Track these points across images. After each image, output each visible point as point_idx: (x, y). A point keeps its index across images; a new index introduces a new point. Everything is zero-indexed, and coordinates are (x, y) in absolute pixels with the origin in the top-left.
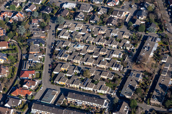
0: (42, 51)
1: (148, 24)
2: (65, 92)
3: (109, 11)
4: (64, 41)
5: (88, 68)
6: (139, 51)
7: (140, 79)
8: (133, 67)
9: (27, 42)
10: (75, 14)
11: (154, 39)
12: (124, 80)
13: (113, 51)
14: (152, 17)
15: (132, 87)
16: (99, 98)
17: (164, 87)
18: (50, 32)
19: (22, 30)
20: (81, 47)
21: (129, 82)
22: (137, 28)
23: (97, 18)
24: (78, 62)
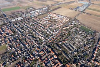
0: (71, 37)
1: (92, 41)
2: (70, 45)
3: (87, 36)
4: (75, 37)
5: (76, 43)
6: (87, 45)
7: (83, 50)
8: (84, 47)
9: (70, 35)
10: (80, 34)
11: (91, 44)
12: (80, 48)
13: (82, 43)
14: (94, 41)
15: (80, 50)
16: (74, 49)
17: (86, 53)
18: (74, 35)
19: (70, 33)
20: (77, 40)
21: (80, 49)
22: (89, 41)
23: (83, 36)
24: (75, 42)
